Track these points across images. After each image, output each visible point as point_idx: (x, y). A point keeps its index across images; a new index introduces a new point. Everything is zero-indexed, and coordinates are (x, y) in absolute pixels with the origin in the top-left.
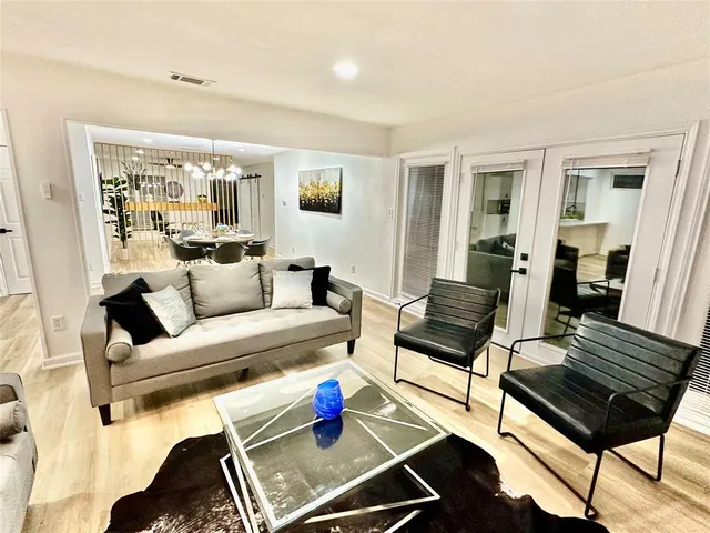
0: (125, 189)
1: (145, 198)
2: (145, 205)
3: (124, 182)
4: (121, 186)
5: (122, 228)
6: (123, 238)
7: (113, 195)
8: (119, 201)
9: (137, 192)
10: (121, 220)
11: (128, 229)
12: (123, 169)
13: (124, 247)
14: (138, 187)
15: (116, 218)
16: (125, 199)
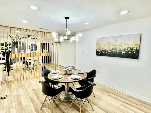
0: (10, 48)
1: (20, 51)
2: (20, 55)
3: (10, 45)
4: (8, 46)
5: (8, 66)
6: (8, 71)
7: (4, 51)
8: (7, 53)
9: (16, 49)
10: (8, 62)
11: (11, 66)
12: (9, 38)
13: (9, 75)
14: (17, 47)
15: (5, 61)
16: (10, 52)
